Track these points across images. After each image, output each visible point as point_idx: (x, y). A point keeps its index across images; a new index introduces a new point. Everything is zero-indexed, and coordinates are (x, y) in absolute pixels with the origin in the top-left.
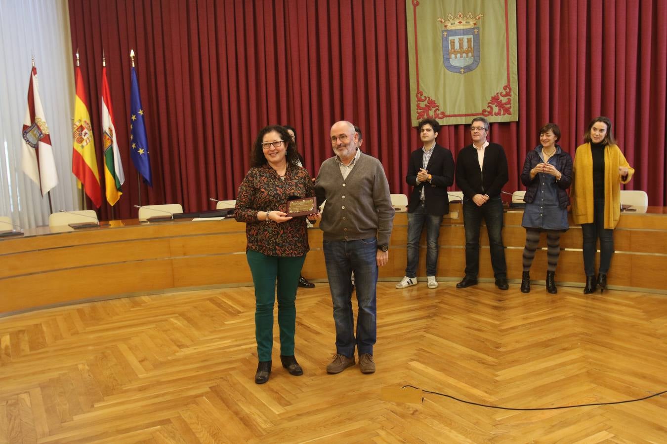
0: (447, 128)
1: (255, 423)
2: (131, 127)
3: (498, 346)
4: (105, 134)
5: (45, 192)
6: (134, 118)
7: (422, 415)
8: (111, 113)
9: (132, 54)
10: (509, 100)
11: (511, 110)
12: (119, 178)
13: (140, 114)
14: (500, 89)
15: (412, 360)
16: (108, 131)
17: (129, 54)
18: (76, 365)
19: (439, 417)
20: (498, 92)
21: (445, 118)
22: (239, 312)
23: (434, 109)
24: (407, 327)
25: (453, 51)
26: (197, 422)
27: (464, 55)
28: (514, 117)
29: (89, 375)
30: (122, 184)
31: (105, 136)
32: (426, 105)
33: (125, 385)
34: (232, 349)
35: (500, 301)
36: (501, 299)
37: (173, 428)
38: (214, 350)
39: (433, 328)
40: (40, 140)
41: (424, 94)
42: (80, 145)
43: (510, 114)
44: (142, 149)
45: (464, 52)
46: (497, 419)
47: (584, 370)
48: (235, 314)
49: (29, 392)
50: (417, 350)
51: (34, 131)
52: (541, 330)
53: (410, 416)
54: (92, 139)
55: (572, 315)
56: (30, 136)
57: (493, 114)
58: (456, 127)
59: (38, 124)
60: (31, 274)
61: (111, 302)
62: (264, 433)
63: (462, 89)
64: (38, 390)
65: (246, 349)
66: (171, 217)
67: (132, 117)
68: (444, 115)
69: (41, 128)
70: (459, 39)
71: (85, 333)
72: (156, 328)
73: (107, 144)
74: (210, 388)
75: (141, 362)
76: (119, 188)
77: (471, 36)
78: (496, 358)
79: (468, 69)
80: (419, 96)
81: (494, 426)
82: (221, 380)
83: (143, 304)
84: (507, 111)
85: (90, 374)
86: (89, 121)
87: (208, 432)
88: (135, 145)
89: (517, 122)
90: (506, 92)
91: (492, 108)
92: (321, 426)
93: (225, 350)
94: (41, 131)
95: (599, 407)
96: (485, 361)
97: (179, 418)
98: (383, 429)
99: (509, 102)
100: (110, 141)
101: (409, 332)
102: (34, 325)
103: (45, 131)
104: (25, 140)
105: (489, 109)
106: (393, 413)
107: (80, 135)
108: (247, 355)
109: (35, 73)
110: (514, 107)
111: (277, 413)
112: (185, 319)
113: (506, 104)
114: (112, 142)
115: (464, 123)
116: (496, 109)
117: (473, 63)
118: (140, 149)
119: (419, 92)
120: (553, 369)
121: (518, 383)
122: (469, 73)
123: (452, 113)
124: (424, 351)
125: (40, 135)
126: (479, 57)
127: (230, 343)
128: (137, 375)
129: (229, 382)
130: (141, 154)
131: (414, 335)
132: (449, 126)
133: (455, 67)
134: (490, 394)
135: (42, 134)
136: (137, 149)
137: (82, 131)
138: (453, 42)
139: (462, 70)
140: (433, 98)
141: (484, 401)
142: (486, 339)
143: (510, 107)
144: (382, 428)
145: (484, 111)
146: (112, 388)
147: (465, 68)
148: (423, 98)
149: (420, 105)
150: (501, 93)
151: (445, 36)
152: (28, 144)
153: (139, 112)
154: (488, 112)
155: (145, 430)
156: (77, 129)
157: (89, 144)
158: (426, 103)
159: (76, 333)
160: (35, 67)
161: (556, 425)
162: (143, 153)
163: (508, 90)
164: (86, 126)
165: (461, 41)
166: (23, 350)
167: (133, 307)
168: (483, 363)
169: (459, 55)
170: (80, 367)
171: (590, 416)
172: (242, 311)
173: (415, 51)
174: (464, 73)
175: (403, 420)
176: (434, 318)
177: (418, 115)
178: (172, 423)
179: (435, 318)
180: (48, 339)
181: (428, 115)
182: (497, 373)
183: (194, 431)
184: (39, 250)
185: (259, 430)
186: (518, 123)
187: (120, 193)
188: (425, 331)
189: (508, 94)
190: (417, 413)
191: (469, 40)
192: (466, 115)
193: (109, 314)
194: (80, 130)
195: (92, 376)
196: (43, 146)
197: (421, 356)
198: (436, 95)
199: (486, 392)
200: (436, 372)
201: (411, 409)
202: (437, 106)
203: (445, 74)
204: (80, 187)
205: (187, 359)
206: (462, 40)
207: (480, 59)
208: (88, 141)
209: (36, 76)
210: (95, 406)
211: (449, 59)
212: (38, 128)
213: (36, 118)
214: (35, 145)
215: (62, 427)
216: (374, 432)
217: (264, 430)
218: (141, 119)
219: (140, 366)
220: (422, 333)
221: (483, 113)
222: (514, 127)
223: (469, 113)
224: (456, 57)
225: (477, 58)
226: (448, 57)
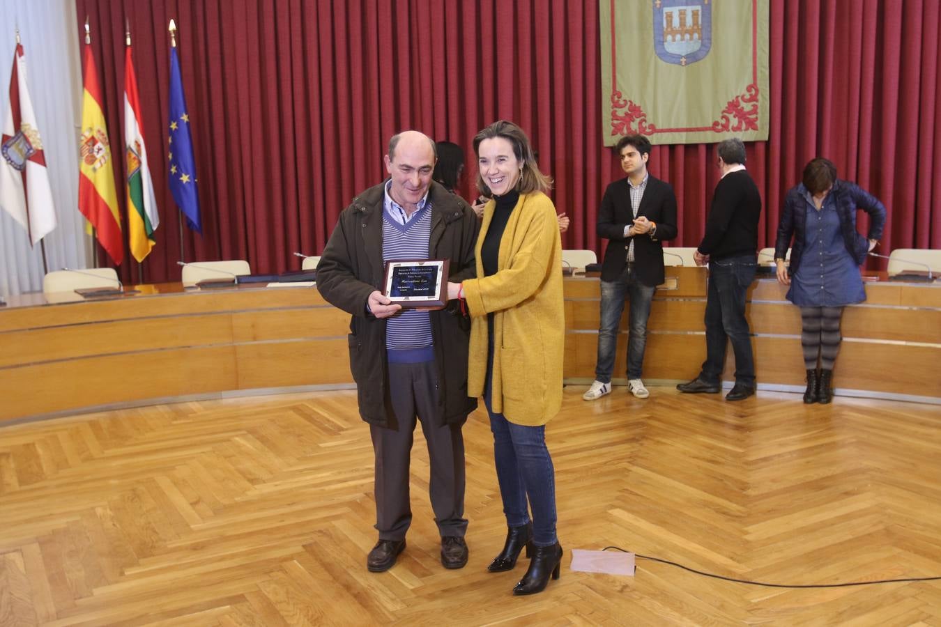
0: (658, 148)
1: (378, 604)
2: (170, 141)
3: (744, 486)
4: (129, 151)
5: (36, 240)
6: (174, 126)
7: (636, 593)
8: (139, 119)
9: (172, 26)
10: (755, 107)
11: (758, 123)
12: (151, 219)
13: (183, 120)
14: (742, 90)
15: (613, 507)
16: (133, 146)
17: (167, 25)
18: (93, 508)
19: (661, 595)
20: (738, 94)
21: (655, 135)
22: (341, 429)
23: (638, 120)
24: (600, 455)
25: (669, 30)
26: (287, 599)
27: (687, 36)
28: (761, 134)
29: (114, 525)
30: (155, 228)
31: (130, 154)
32: (626, 114)
33: (170, 540)
34: (333, 487)
35: (742, 417)
36: (743, 414)
37: (250, 609)
38: (306, 487)
39: (642, 458)
40: (29, 159)
41: (624, 97)
42: (91, 167)
43: (755, 128)
44: (186, 174)
45: (687, 32)
46: (753, 601)
47: (881, 527)
48: (335, 431)
49: (21, 550)
50: (620, 491)
51: (19, 144)
52: (808, 462)
53: (618, 594)
54: (109, 158)
55: (854, 440)
56: (13, 151)
57: (730, 127)
58: (672, 147)
59: (26, 134)
60: (17, 366)
61: (140, 410)
62: (392, 618)
63: (682, 90)
64: (35, 547)
65: (355, 487)
66: (234, 281)
67: (170, 124)
68: (654, 130)
69: (31, 140)
70: (680, 11)
71: (103, 458)
72: (214, 452)
73: (132, 166)
74: (304, 546)
75: (193, 504)
76: (151, 236)
77: (699, 8)
78: (744, 505)
79: (693, 58)
80: (616, 99)
81: (749, 611)
82: (320, 534)
83: (190, 415)
84: (752, 124)
85: (115, 523)
86: (104, 131)
87: (305, 616)
88: (176, 169)
89: (766, 142)
90: (751, 95)
91: (728, 120)
92: (481, 609)
93: (322, 488)
94: (30, 144)
95: (909, 584)
96: (726, 510)
97: (259, 593)
98: (576, 614)
99: (755, 111)
100: (136, 161)
101: (605, 463)
102: (24, 445)
103: (37, 144)
104: (6, 158)
105: (723, 121)
106: (590, 590)
107: (91, 151)
108: (358, 496)
109: (21, 54)
110: (763, 118)
111: (412, 587)
112: (258, 439)
113: (750, 113)
114: (140, 163)
115: (684, 142)
116: (734, 122)
117: (700, 50)
118: (183, 175)
119: (616, 93)
120: (833, 524)
121: (780, 544)
122: (693, 65)
123: (666, 127)
124: (632, 493)
125: (29, 150)
126: (710, 39)
127: (328, 476)
128: (188, 525)
129: (331, 538)
130: (184, 182)
131: (613, 467)
132: (661, 146)
133: (672, 56)
134: (739, 562)
135: (31, 148)
136: (178, 175)
137: (94, 145)
138: (670, 16)
139: (683, 60)
140: (637, 103)
141: (730, 572)
142: (726, 476)
143: (757, 118)
144: (576, 612)
145: (716, 124)
146: (150, 545)
147: (687, 56)
148: (622, 102)
149: (617, 113)
150: (743, 97)
151: (658, 6)
152: (11, 164)
153: (182, 118)
154: (723, 126)
155: (207, 611)
156: (86, 143)
157: (105, 166)
158: (626, 109)
159: (90, 459)
160: (22, 44)
161: (845, 611)
162: (188, 180)
163: (753, 92)
164: (101, 138)
165: (682, 14)
166: (8, 485)
167: (176, 419)
168: (724, 513)
169: (678, 37)
170: (99, 511)
171: (897, 598)
172: (345, 427)
173: (610, 30)
174: (687, 63)
175: (607, 600)
176: (641, 442)
177: (613, 128)
178: (247, 601)
179: (644, 442)
180: (47, 467)
181: (629, 128)
182: (746, 529)
183: (282, 613)
184: (30, 329)
185: (384, 614)
186: (768, 144)
187: (152, 243)
188: (629, 462)
189: (753, 99)
190: (628, 590)
191: (695, 14)
192: (686, 129)
193: (138, 429)
194: (90, 144)
195: (118, 526)
196: (34, 168)
197: (628, 500)
198: (642, 98)
199: (731, 558)
200: (654, 526)
201: (618, 584)
202: (644, 115)
204: (90, 232)
205: (263, 502)
206: (684, 14)
207: (711, 43)
208: (103, 161)
209: (23, 57)
210: (126, 573)
211: (663, 42)
212: (26, 139)
213: (22, 123)
214: (20, 166)
215: (76, 606)
216: (563, 618)
217: (392, 613)
218: (185, 129)
219: (193, 512)
220: (624, 464)
221: (715, 127)
222: (761, 149)
223: (693, 126)
224: (674, 40)
225: (706, 41)
226: (661, 39)
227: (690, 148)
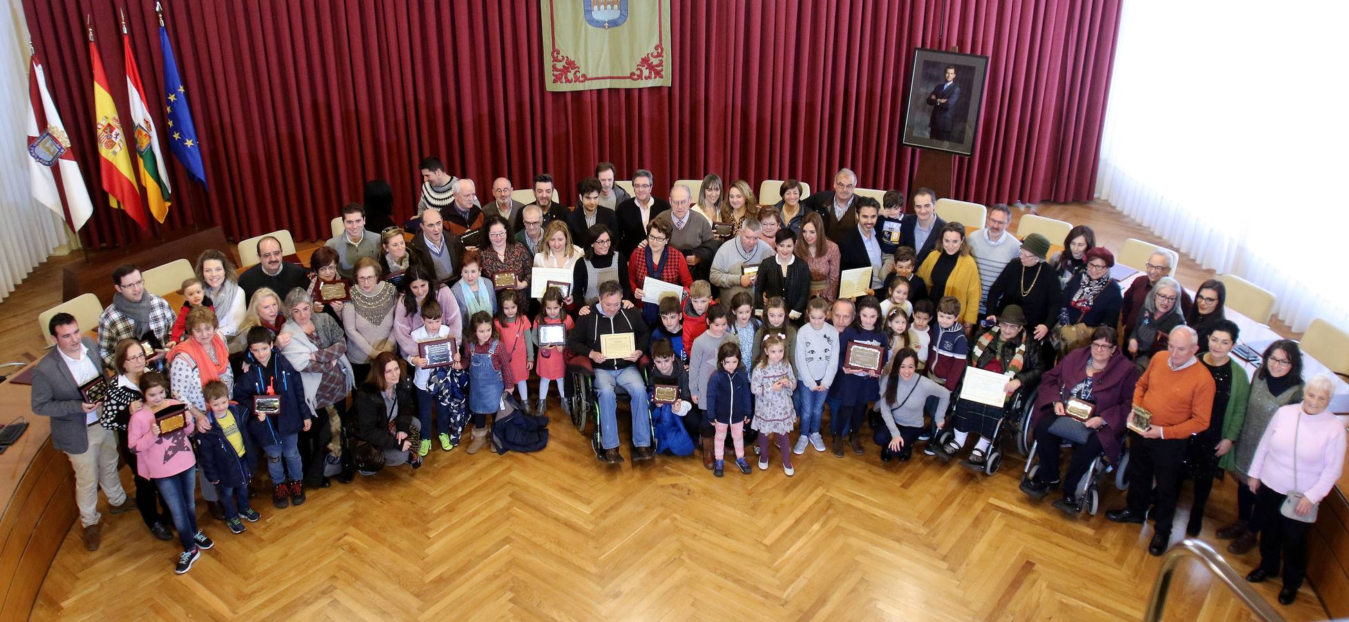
0: (589, 94)
2: (169, 109)
4: (138, 128)
6: (172, 98)
8: (144, 98)
9: (159, 7)
10: (661, 61)
11: (663, 73)
12: (165, 183)
14: (651, 49)
16: (143, 125)
20: (649, 53)
21: (586, 82)
23: (573, 71)
25: (595, 2)
27: (609, 7)
28: (665, 81)
30: (169, 191)
31: (141, 132)
32: (564, 66)
40: (62, 158)
41: (561, 54)
42: (111, 151)
43: (662, 77)
44: (189, 139)
57: (643, 77)
58: (600, 91)
62: (593, 533)
63: (606, 48)
67: (169, 97)
68: (585, 78)
69: (60, 140)
73: (142, 140)
76: (167, 196)
79: (614, 23)
80: (555, 55)
84: (658, 74)
86: (116, 116)
87: (551, 542)
90: (658, 52)
91: (641, 71)
94: (60, 145)
97: (515, 533)
99: (660, 64)
100: (146, 137)
103: (66, 144)
104: (34, 157)
105: (638, 72)
107: (109, 138)
109: (37, 63)
110: (667, 70)
111: (588, 513)
113: (657, 66)
114: (150, 138)
115: (608, 87)
116: (646, 72)
117: (619, 17)
118: (187, 140)
119: (555, 51)
122: (614, 28)
123: (594, 76)
125: (60, 150)
126: (627, 10)
130: (189, 146)
132: (591, 90)
133: (598, 22)
135: (62, 148)
136: (182, 141)
137: (111, 132)
139: (607, 25)
140: (572, 58)
143: (662, 70)
145: (633, 74)
147: (610, 22)
148: (560, 58)
149: (556, 66)
150: (652, 54)
152: (39, 161)
153: (179, 89)
154: (638, 76)
156: (103, 131)
157: (123, 148)
158: (564, 63)
162: (192, 144)
163: (660, 50)
164: (116, 124)
169: (603, 7)
177: (553, 77)
181: (566, 78)
185: (586, 531)
186: (670, 88)
187: (169, 204)
189: (660, 55)
192: (610, 78)
194: (108, 131)
196: (66, 164)
198: (576, 53)
202: (577, 67)
203: (586, 29)
204: (115, 205)
207: (627, 13)
208: (121, 144)
209: (39, 66)
211: (591, 11)
212: (56, 140)
214: (52, 165)
217: (591, 530)
218: (183, 99)
221: (631, 76)
222: (666, 92)
223: (615, 75)
224: (599, 9)
225: (624, 12)
226: (589, 8)
227: (613, 92)
